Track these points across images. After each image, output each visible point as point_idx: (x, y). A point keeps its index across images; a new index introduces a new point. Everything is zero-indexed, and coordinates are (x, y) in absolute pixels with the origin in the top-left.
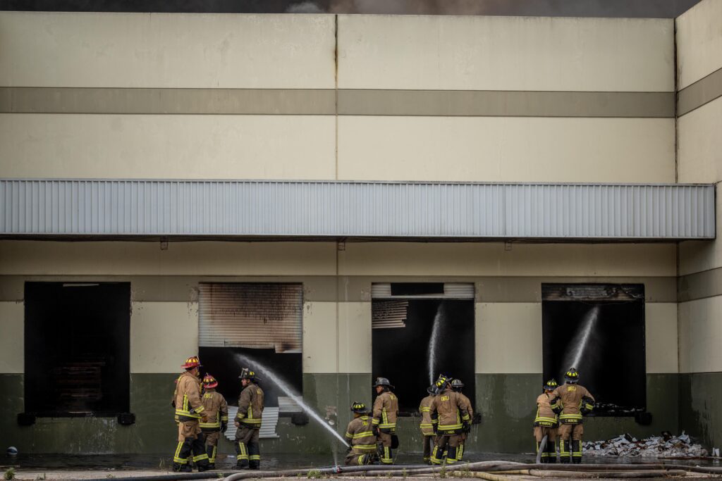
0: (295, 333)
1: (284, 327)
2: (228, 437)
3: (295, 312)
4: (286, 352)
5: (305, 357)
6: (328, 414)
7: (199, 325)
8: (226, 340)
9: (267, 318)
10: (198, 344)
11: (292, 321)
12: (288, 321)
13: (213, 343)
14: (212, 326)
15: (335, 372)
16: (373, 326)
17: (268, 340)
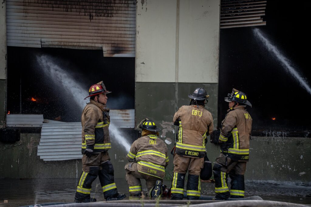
0: (128, 33)
1: (113, 25)
2: (41, 158)
3: (128, 7)
4: (116, 55)
5: (138, 62)
6: (165, 131)
7: (7, 19)
8: (43, 40)
9: (94, 14)
10: (7, 43)
11: (124, 19)
12: (118, 18)
13: (25, 42)
14: (25, 21)
15: (173, 81)
16: (221, 26)
17: (95, 41)
